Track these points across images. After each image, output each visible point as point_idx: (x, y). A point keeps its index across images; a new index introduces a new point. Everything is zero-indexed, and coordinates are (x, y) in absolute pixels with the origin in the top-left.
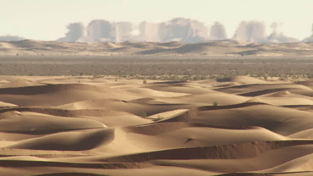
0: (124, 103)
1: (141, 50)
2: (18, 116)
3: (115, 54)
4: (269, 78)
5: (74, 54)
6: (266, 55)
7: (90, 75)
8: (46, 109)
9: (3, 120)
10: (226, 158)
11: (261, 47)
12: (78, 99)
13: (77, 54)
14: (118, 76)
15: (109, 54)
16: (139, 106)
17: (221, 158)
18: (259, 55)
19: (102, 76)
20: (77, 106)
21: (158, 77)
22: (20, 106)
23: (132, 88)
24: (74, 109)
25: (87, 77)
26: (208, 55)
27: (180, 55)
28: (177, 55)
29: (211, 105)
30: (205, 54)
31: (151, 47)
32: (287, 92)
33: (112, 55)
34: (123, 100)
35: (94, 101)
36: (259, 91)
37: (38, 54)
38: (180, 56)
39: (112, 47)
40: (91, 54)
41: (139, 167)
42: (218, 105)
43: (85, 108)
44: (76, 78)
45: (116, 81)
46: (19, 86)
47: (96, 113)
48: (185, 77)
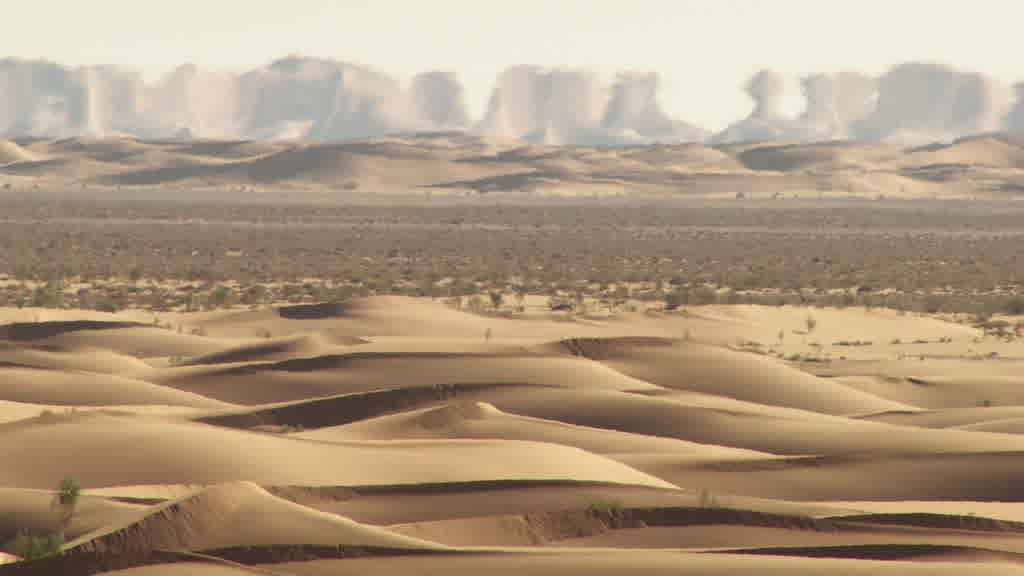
4: (510, 300)
6: (567, 192)
11: (549, 163)
18: (544, 193)
26: (362, 190)
27: (260, 189)
28: (248, 188)
30: (352, 186)
31: (156, 159)
38: (259, 192)
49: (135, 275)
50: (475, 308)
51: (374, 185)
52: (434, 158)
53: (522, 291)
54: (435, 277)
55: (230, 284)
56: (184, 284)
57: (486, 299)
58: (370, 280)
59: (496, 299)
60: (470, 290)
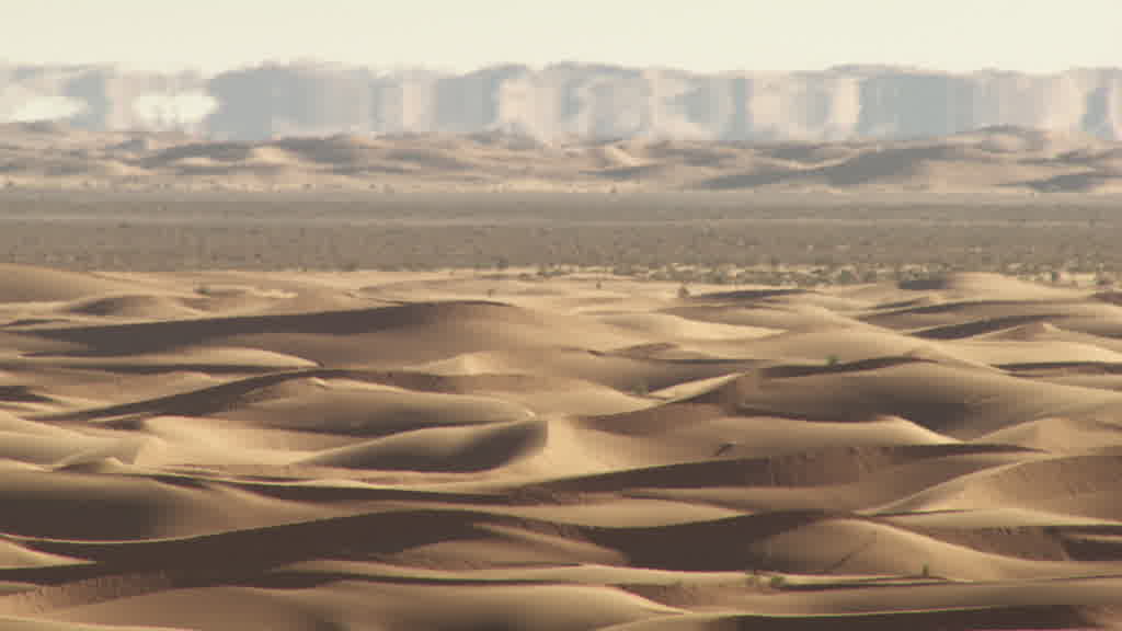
0: (592, 357)
1: (709, 172)
2: (318, 390)
3: (627, 187)
4: (1065, 276)
5: (490, 188)
7: (528, 265)
8: (390, 374)
9: (283, 401)
10: (791, 484)
12: (473, 345)
13: (500, 187)
14: (610, 269)
15: (605, 187)
16: (631, 365)
17: (778, 484)
19: (565, 268)
20: (471, 365)
21: (734, 272)
22: (321, 364)
23: (629, 312)
24: (462, 373)
25: (518, 271)
26: (934, 190)
27: (837, 192)
29: (823, 362)
30: (923, 187)
32: (1047, 326)
33: (614, 191)
34: (594, 348)
35: (513, 349)
36: (981, 323)
37: (373, 186)
38: (838, 194)
39: (615, 163)
40: (547, 187)
41: (588, 502)
42: (840, 362)
43: (489, 371)
44: (485, 277)
45: (599, 287)
46: (318, 309)
47: (515, 383)
48: (819, 271)
49: (774, 262)
50: (1040, 281)
51: (943, 186)
52: (997, 161)
53: (1073, 271)
54: (1009, 262)
55: (849, 268)
56: (814, 268)
57: (1047, 277)
58: (954, 266)
59: (1055, 277)
60: (1036, 271)
